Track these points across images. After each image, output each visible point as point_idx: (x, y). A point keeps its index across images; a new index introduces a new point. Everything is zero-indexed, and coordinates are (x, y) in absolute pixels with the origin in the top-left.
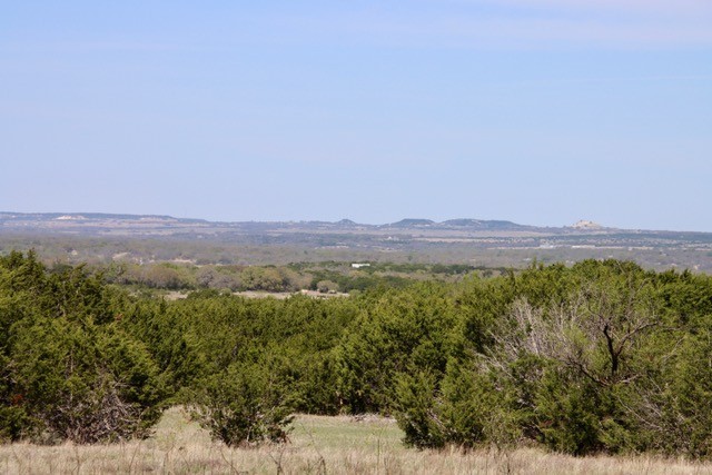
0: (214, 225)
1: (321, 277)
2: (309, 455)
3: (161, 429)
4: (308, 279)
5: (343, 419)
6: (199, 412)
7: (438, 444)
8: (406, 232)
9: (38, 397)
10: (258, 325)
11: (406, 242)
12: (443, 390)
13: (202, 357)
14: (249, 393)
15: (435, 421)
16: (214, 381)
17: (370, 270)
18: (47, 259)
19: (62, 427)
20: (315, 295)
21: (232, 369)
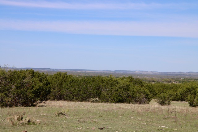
0: (159, 72)
1: (176, 80)
2: (174, 107)
3: (151, 102)
4: (174, 81)
5: (180, 102)
6: (157, 100)
7: (195, 106)
8: (190, 74)
9: (133, 97)
10: (166, 87)
11: (189, 75)
12: (196, 98)
13: (157, 92)
14: (164, 97)
15: (194, 103)
16: (159, 96)
17: (184, 79)
18: (134, 77)
19: (136, 102)
20: (175, 83)
21: (162, 94)
